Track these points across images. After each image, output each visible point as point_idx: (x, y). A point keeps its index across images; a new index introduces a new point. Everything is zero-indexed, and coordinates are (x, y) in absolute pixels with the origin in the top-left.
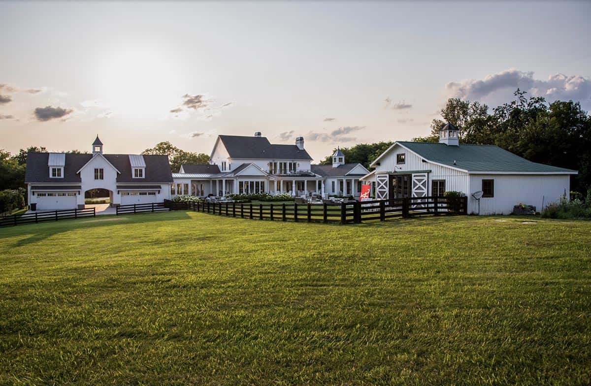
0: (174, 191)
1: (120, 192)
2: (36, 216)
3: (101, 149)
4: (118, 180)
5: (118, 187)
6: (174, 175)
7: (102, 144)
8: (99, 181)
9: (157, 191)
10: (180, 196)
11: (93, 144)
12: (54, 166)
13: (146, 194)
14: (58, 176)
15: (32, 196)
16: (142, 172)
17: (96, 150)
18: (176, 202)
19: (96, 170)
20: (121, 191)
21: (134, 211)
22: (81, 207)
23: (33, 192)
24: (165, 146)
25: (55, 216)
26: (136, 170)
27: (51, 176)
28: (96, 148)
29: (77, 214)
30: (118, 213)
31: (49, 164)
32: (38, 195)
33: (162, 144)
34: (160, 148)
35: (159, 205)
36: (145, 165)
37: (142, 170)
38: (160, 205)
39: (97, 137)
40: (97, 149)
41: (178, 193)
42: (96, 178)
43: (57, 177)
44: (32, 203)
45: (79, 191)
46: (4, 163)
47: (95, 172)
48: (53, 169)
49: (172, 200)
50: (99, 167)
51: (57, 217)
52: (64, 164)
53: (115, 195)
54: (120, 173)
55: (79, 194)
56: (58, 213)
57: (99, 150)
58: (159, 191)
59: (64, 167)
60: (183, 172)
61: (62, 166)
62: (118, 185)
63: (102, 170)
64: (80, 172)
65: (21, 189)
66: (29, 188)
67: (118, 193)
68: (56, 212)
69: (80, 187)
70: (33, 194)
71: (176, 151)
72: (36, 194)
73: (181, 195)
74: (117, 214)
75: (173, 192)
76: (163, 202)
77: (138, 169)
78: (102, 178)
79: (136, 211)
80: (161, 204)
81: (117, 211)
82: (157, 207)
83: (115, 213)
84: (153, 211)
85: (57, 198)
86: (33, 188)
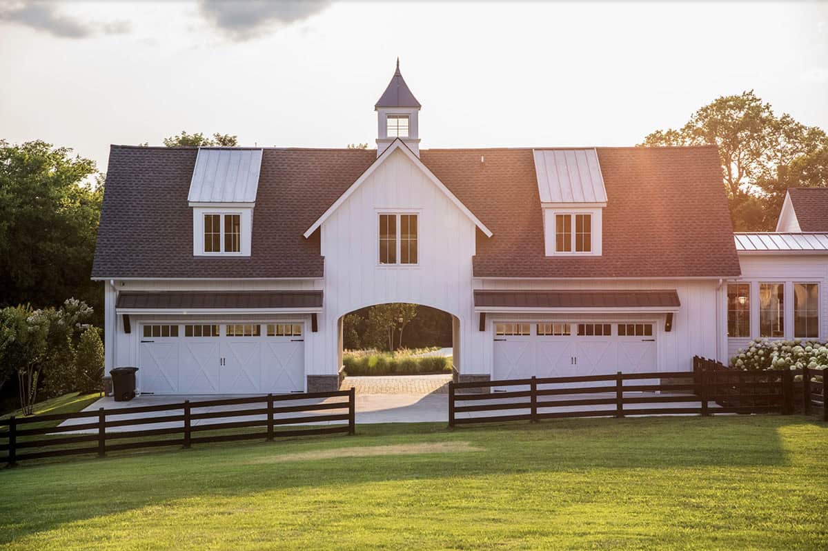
0: (746, 317)
1: (489, 323)
2: (102, 425)
3: (413, 127)
4: (480, 268)
5: (481, 298)
6: (745, 242)
7: (419, 106)
8: (399, 270)
9: (659, 315)
10: (773, 342)
11: (377, 107)
12: (211, 204)
13: (607, 331)
14: (228, 249)
15: (122, 336)
16: (588, 229)
17: (391, 134)
18: (753, 372)
19: (387, 223)
20: (492, 315)
21: (528, 411)
22: (322, 387)
23: (126, 318)
24: (739, 115)
25: (181, 424)
26: (563, 221)
27: (199, 249)
28: (391, 122)
29: (277, 416)
30: (458, 416)
31: (193, 196)
32: (147, 333)
33: (722, 104)
34: (713, 126)
35: (666, 381)
36: (602, 197)
37: (588, 218)
38: (672, 383)
39: (398, 76)
40: (398, 128)
41: (765, 331)
42: (387, 256)
43: (222, 253)
44: (122, 364)
45: (314, 317)
46: (66, 201)
47: (383, 231)
48: (208, 218)
49: (734, 361)
50: (398, 207)
51: (188, 429)
52: (251, 196)
53: (467, 333)
54: (489, 234)
55: (315, 329)
56: (193, 411)
57: (404, 134)
58: (670, 317)
59: (255, 209)
60: (795, 226)
61: (243, 205)
62: (480, 287)
63: (410, 223)
64: (318, 230)
65: (75, 302)
66: (110, 298)
67: (482, 328)
68: (187, 406)
69: (316, 298)
70: (127, 330)
71: (789, 136)
72: (137, 329)
73: (779, 341)
74: (453, 424)
75: (737, 323)
76: (688, 368)
77: (574, 213)
78: (410, 256)
79: (540, 411)
80: (676, 381)
81: (453, 410)
82: (639, 394)
83: (444, 418)
84: (620, 413)
85: (221, 344)
86: (123, 300)
